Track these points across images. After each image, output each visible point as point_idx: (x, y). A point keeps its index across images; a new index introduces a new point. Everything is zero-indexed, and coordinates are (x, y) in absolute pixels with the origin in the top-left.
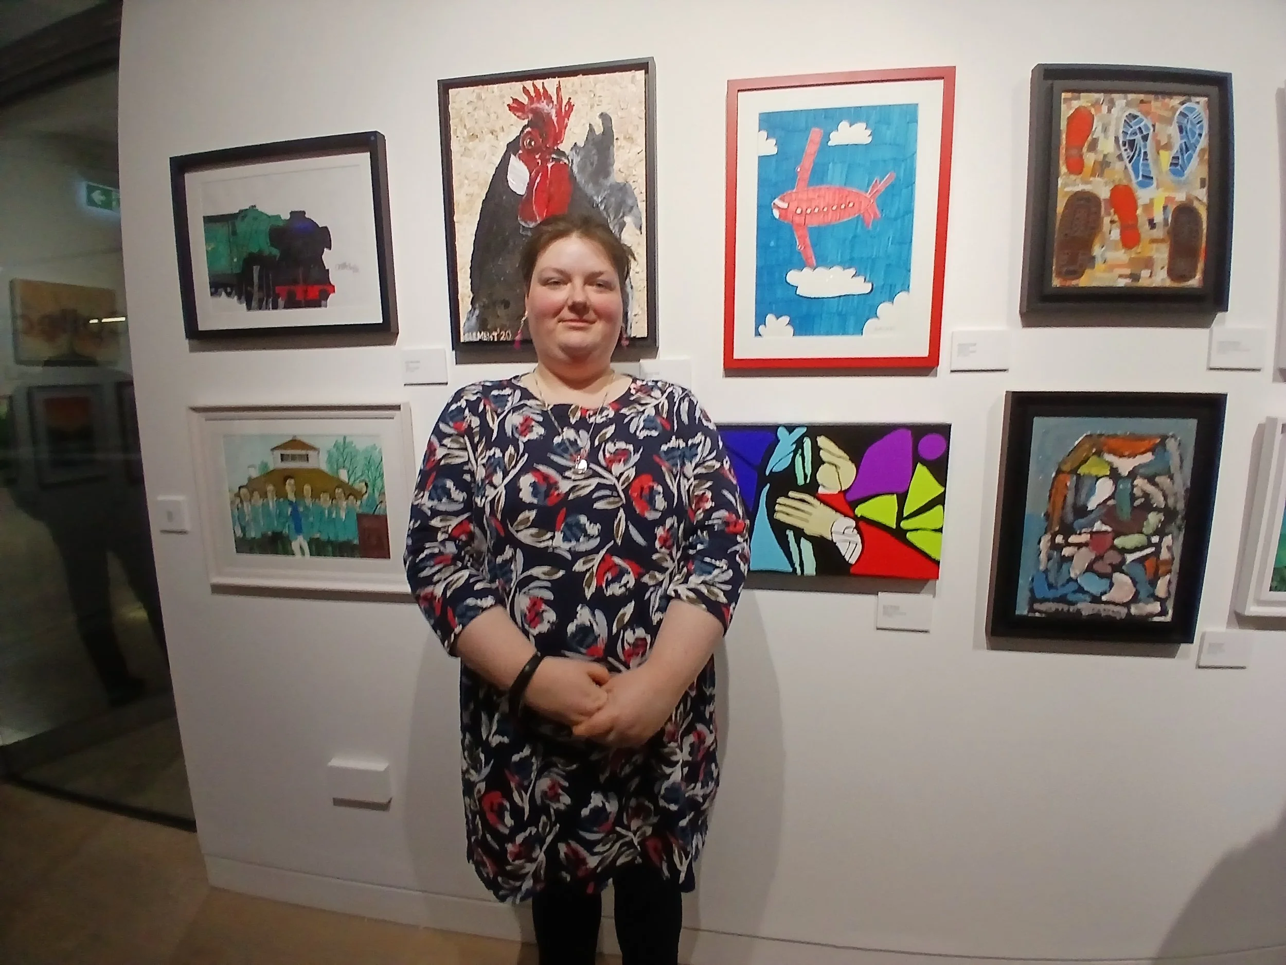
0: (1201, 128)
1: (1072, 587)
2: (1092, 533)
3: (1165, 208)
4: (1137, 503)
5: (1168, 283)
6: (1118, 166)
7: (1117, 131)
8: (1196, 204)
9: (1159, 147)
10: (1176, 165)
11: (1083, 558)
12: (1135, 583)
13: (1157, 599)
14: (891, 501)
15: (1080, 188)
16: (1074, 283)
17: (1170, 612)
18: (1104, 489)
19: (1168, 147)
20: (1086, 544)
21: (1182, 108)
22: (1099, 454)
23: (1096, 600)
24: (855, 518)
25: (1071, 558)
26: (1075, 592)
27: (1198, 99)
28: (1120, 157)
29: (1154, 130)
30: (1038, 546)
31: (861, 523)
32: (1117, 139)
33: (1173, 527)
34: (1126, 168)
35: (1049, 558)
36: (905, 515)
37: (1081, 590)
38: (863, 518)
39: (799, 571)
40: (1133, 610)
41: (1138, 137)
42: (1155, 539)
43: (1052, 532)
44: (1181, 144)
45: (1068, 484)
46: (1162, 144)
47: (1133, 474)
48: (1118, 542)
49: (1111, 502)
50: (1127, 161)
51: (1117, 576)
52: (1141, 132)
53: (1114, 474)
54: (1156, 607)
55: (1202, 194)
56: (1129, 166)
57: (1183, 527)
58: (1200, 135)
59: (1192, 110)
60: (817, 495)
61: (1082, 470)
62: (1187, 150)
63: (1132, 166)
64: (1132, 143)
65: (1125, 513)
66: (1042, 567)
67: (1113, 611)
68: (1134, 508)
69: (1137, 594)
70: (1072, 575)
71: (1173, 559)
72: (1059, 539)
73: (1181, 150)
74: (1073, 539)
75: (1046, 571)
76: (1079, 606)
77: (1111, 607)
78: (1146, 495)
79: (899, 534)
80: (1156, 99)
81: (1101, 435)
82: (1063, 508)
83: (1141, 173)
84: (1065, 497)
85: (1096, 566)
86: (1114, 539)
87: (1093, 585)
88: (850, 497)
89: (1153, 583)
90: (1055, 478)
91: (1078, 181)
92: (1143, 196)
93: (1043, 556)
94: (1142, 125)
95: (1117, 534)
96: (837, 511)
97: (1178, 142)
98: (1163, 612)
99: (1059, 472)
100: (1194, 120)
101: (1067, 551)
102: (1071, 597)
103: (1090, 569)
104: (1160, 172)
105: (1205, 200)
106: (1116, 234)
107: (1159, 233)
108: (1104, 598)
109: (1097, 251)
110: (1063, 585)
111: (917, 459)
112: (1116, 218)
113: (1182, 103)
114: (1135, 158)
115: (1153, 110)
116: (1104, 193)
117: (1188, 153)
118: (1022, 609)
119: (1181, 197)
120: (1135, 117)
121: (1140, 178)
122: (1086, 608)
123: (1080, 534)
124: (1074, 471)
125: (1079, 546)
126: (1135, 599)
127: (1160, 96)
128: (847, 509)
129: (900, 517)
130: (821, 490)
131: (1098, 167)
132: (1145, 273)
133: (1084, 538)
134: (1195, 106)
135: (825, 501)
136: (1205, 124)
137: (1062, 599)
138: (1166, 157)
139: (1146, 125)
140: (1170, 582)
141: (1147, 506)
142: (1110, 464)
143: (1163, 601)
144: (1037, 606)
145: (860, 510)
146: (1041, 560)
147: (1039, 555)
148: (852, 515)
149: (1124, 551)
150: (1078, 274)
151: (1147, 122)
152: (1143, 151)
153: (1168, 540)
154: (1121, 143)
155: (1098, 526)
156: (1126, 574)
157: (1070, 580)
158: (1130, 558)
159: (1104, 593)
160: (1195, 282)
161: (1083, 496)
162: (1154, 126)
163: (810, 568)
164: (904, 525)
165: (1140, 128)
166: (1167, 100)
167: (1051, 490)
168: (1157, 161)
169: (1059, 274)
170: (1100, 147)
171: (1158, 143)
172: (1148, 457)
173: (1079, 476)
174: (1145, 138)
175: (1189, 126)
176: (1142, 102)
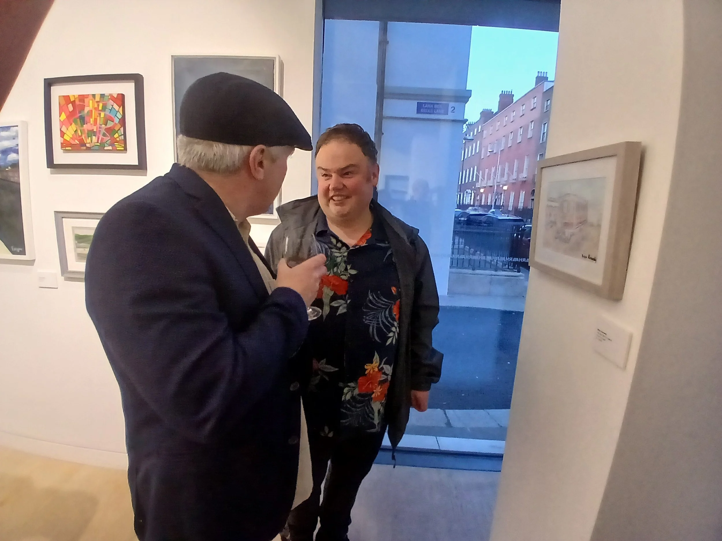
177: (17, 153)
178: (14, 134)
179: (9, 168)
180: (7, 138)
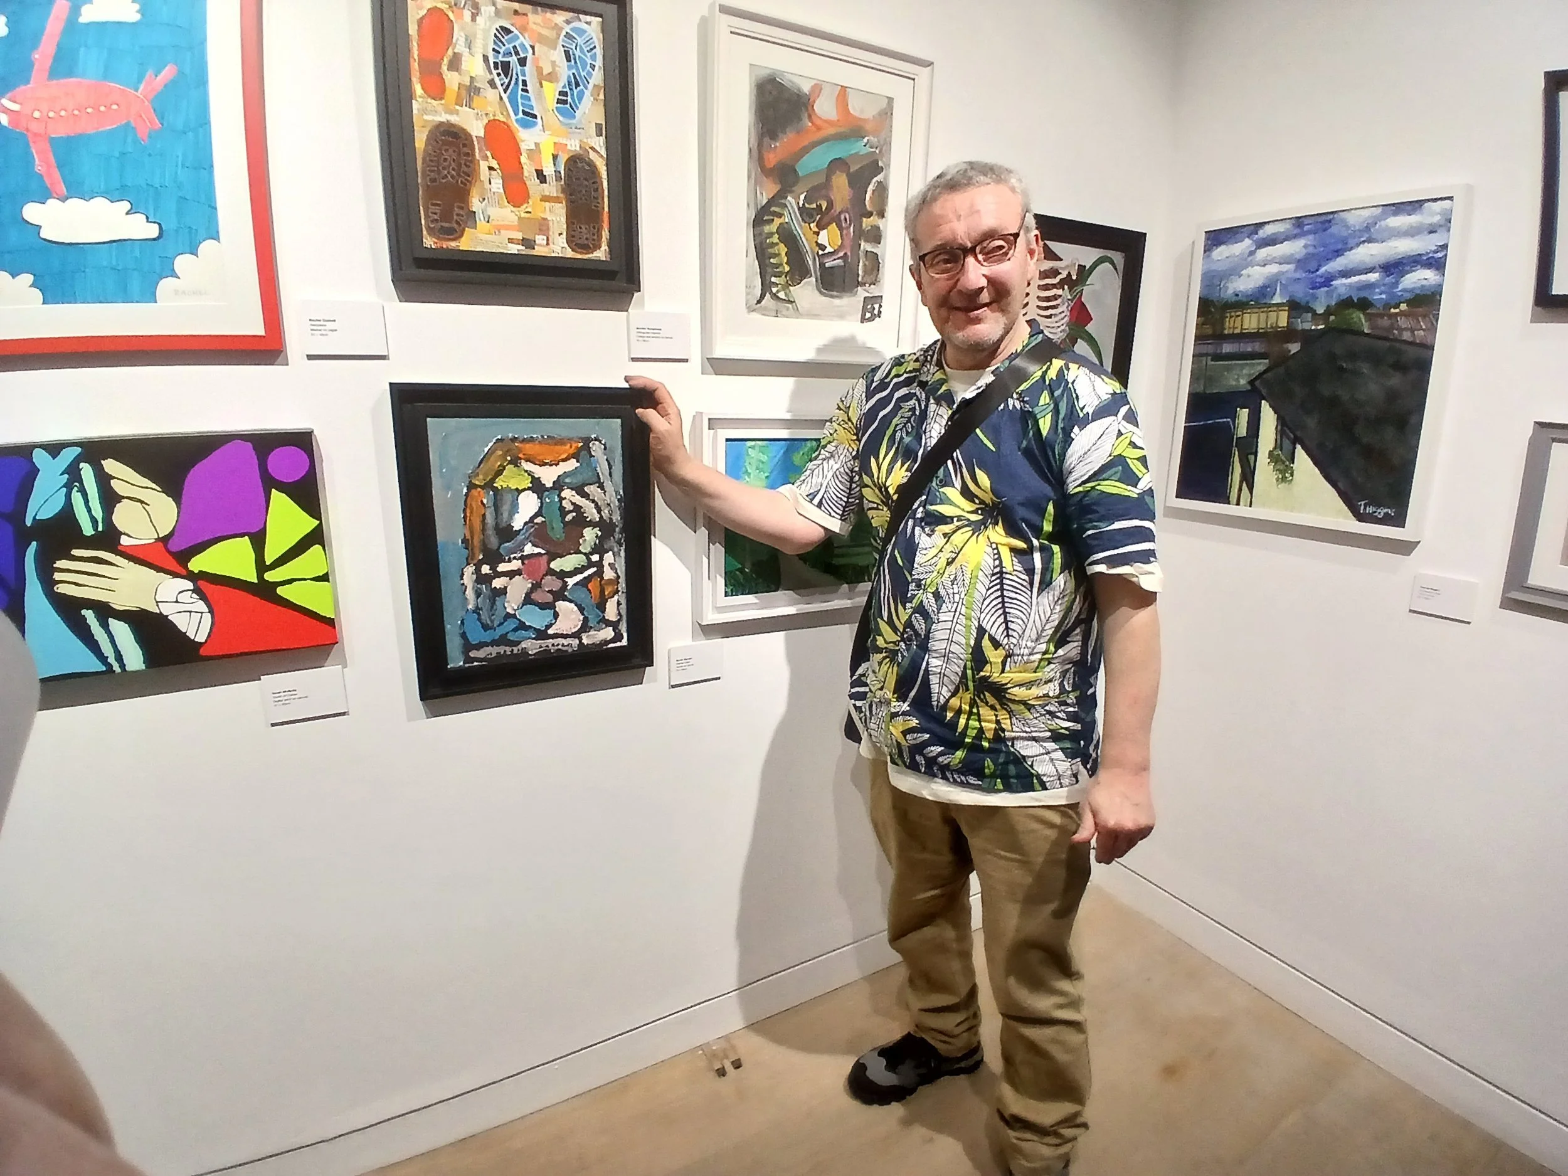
0: (594, 58)
1: (511, 625)
2: (522, 558)
3: (555, 157)
4: (569, 517)
5: (569, 254)
6: (491, 95)
7: (485, 46)
8: (593, 156)
9: (542, 77)
10: (565, 102)
11: (517, 589)
12: (581, 609)
13: (609, 623)
14: (244, 545)
15: (443, 118)
16: (453, 244)
17: (625, 635)
18: (528, 504)
19: (552, 77)
20: (518, 572)
21: (567, 28)
22: (515, 462)
23: (542, 635)
24: (191, 576)
25: (503, 591)
26: (515, 630)
27: (588, 18)
28: (492, 84)
29: (534, 54)
30: (462, 582)
31: (200, 583)
32: (486, 59)
33: (612, 542)
34: (501, 98)
35: (478, 594)
36: (268, 561)
37: (522, 626)
38: (203, 576)
39: (116, 668)
40: (585, 641)
41: (513, 60)
42: (595, 558)
43: (475, 561)
44: (569, 77)
45: (485, 501)
46: (545, 72)
47: (559, 485)
48: (556, 565)
49: (539, 520)
50: (501, 89)
51: (561, 605)
52: (517, 53)
53: (537, 486)
54: (608, 633)
55: (599, 143)
56: (505, 96)
57: (622, 541)
58: (593, 67)
59: (581, 32)
60: (119, 548)
61: (499, 483)
62: (577, 85)
63: (508, 97)
64: (506, 67)
65: (557, 532)
66: (470, 607)
67: (563, 645)
68: (566, 524)
69: (586, 620)
70: (509, 610)
71: (618, 577)
72: (486, 569)
73: (569, 83)
74: (502, 567)
75: (477, 610)
76: (523, 645)
77: (560, 641)
78: (577, 508)
79: (265, 591)
80: (535, 12)
81: (514, 439)
82: (483, 530)
83: (521, 108)
84: (484, 515)
85: (533, 596)
86: (549, 564)
87: (535, 618)
88: (174, 545)
89: (602, 607)
90: (467, 495)
91: (440, 108)
92: (527, 138)
93: (470, 593)
94: (517, 44)
95: (553, 557)
96: (159, 569)
97: (564, 71)
98: (618, 637)
99: (471, 486)
100: (583, 46)
101: (497, 583)
102: (511, 637)
103: (528, 600)
104: (546, 110)
105: (603, 152)
106: (497, 185)
107: (552, 188)
108: (550, 632)
109: (476, 205)
110: (501, 624)
111: (270, 483)
112: (494, 164)
113: (568, 22)
114: (511, 87)
115: (531, 26)
116: (477, 129)
117: (578, 88)
118: (456, 661)
119: (574, 146)
120: (507, 31)
121: (521, 115)
122: (532, 646)
123: (509, 561)
124: (489, 485)
125: (511, 574)
126: (585, 627)
127: (539, 8)
128: (173, 565)
129: (262, 567)
130: (125, 541)
131: (464, 93)
132: (540, 239)
133: (516, 565)
134: (585, 26)
135: (135, 556)
136: (599, 52)
137: (503, 640)
138: (551, 92)
139: (523, 45)
140: (619, 604)
141: (581, 521)
142: (529, 473)
143: (615, 625)
144: (472, 654)
145: (197, 564)
146: (468, 597)
147: (465, 590)
148: (184, 573)
149: (563, 575)
150: (455, 233)
151: (524, 40)
152: (521, 78)
153: (609, 558)
154: (492, 65)
155: (529, 549)
156: (571, 601)
157: (508, 616)
158: (571, 582)
159: (549, 626)
160: (601, 254)
161: (505, 515)
162: (533, 47)
163: (134, 659)
164: (270, 576)
165: (515, 47)
166: (549, 15)
167: (464, 510)
168: (540, 96)
169: (431, 231)
170: (464, 66)
171: (539, 70)
172: (572, 464)
173: (495, 490)
174: (523, 62)
175: (578, 53)
176: (516, 12)
177: (1437, 269)
178: (1436, 219)
179: (1403, 307)
180: (1412, 232)
